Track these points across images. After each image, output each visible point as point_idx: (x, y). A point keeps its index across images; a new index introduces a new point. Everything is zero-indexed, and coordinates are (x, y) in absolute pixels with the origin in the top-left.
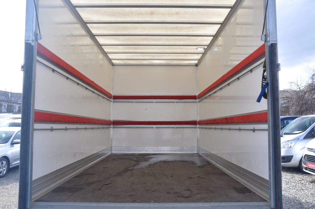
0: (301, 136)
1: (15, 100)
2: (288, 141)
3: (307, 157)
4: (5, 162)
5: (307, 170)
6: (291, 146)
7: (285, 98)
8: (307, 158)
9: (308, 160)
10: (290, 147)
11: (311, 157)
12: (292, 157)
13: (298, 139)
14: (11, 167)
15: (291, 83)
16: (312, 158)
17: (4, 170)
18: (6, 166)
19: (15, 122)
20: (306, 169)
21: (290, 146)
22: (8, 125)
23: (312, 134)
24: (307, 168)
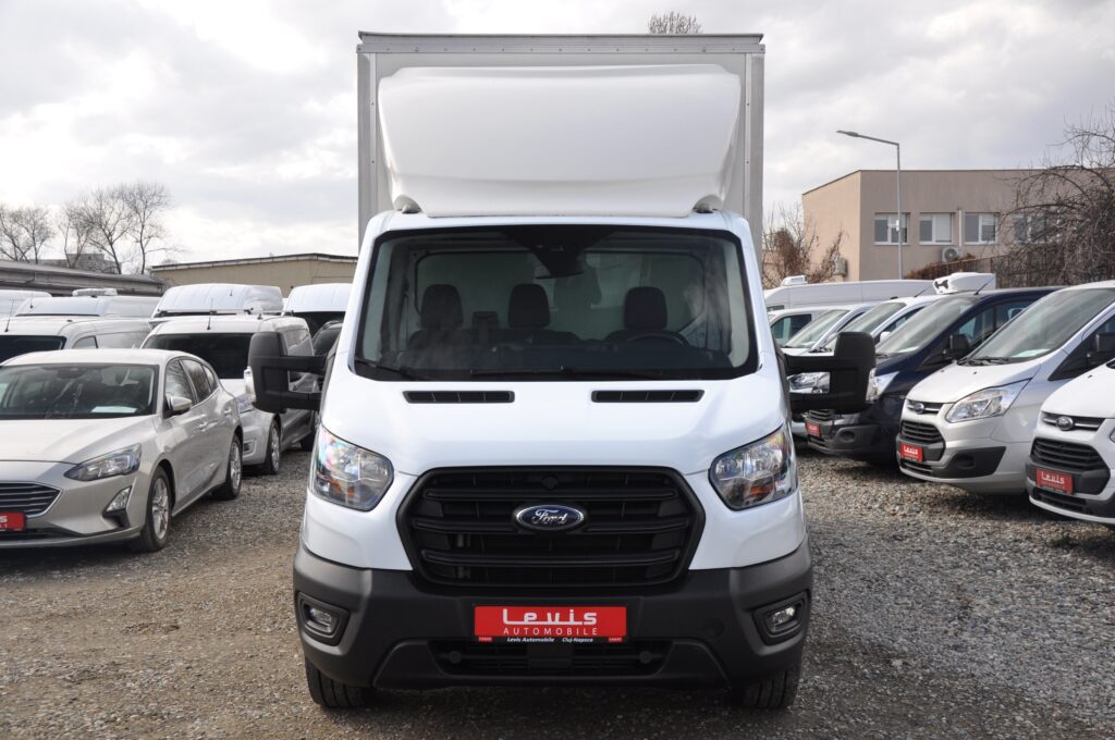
0: (1039, 368)
2: (991, 389)
3: (1042, 447)
5: (1039, 498)
6: (999, 410)
7: (1053, 208)
8: (1043, 454)
9: (1044, 460)
10: (996, 414)
12: (1000, 451)
13: (1027, 380)
15: (1084, 133)
16: (1057, 450)
20: (1038, 493)
21: (993, 408)
23: (1087, 359)
24: (1040, 490)
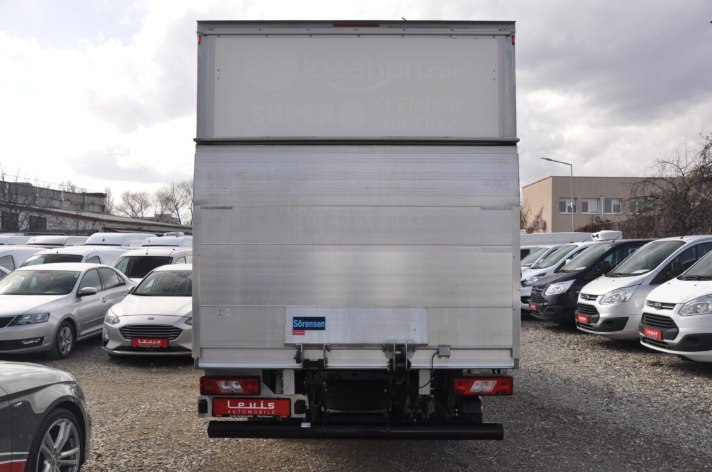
0: (645, 278)
1: (26, 202)
2: (621, 289)
3: (647, 317)
4: (70, 330)
5: (645, 342)
6: (625, 299)
7: (649, 198)
8: (647, 320)
9: (648, 323)
10: (624, 301)
11: (660, 318)
12: (626, 319)
13: (638, 285)
14: (79, 339)
15: (663, 162)
16: (654, 319)
17: (68, 344)
18: (71, 338)
19: (60, 253)
21: (623, 298)
22: (43, 259)
23: (667, 275)
24: (646, 338)
